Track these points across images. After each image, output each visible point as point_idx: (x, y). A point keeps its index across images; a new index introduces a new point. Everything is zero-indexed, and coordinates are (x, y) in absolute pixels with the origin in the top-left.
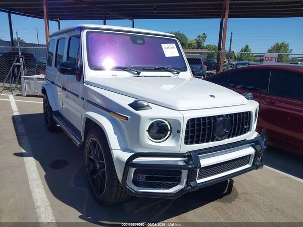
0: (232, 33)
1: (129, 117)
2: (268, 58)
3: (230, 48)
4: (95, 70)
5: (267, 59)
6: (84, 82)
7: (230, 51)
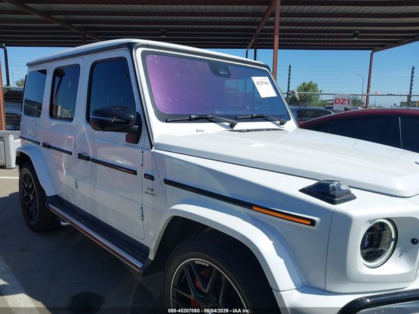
0: (290, 66)
1: (316, 219)
2: (340, 101)
3: (289, 87)
4: (167, 121)
5: (338, 101)
6: (152, 146)
7: (288, 90)
